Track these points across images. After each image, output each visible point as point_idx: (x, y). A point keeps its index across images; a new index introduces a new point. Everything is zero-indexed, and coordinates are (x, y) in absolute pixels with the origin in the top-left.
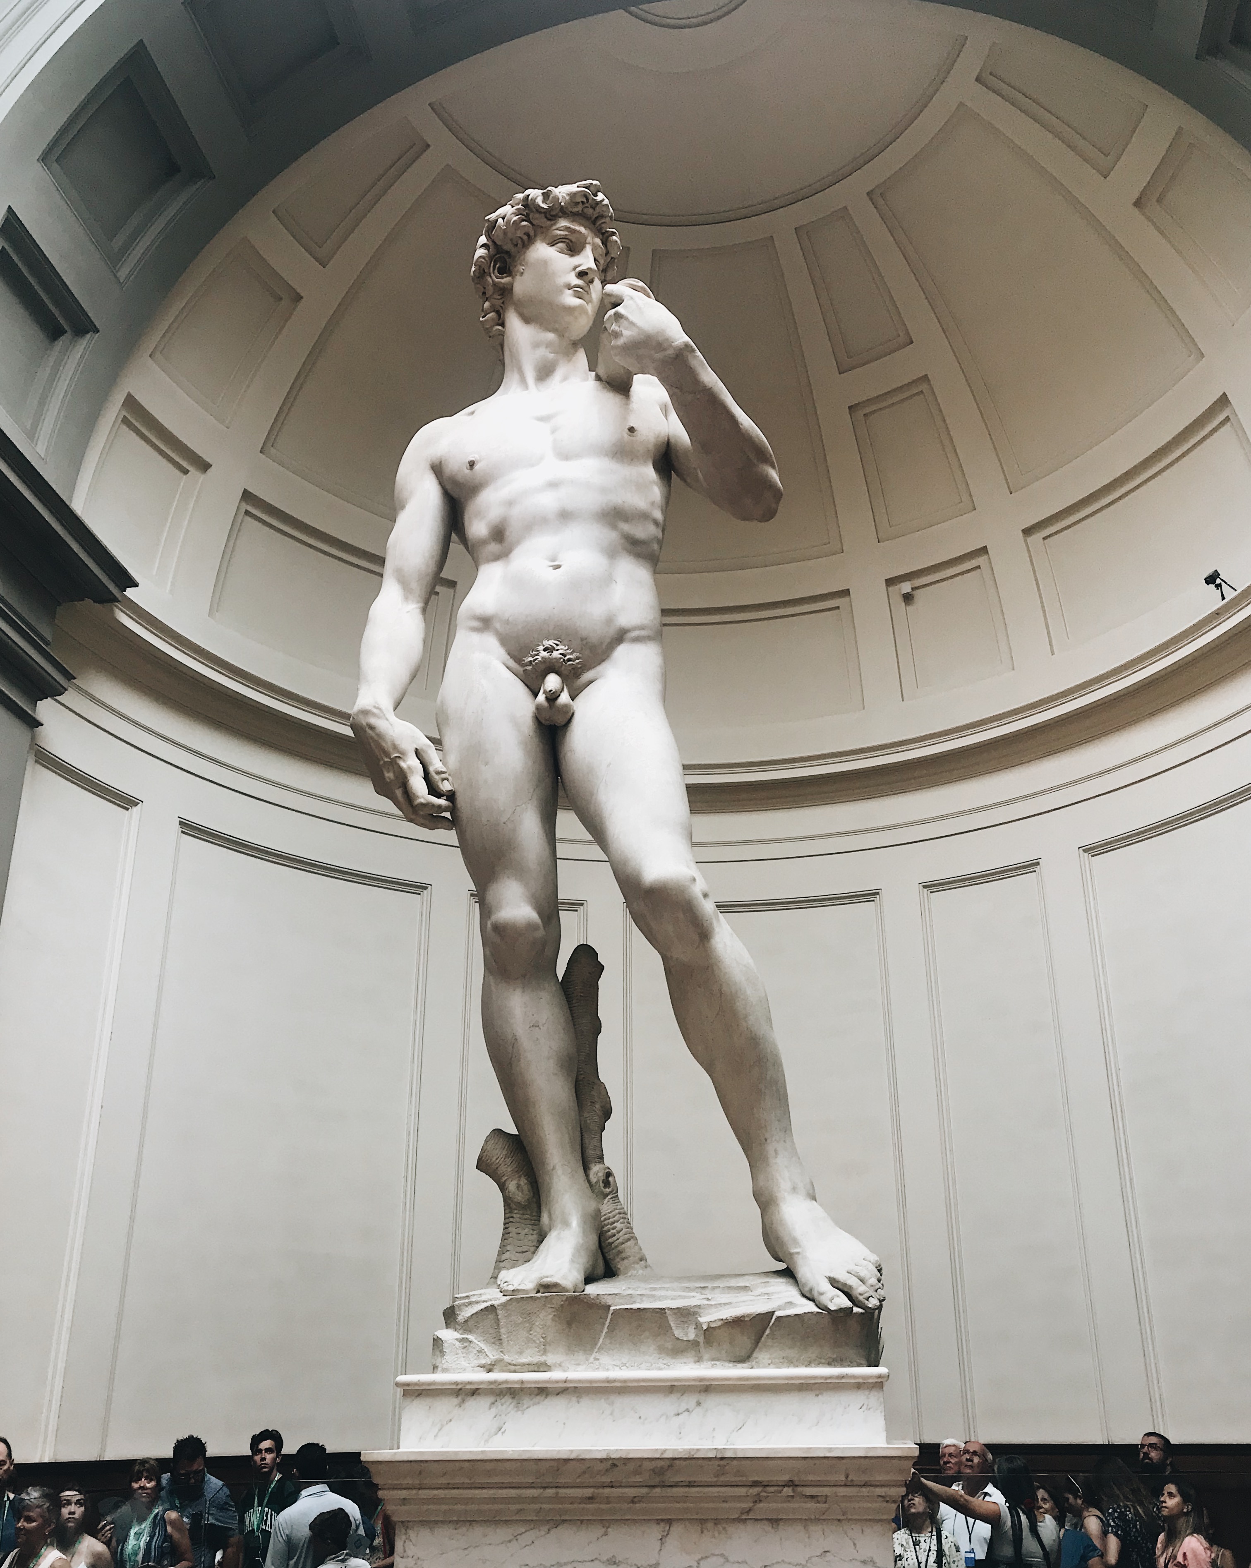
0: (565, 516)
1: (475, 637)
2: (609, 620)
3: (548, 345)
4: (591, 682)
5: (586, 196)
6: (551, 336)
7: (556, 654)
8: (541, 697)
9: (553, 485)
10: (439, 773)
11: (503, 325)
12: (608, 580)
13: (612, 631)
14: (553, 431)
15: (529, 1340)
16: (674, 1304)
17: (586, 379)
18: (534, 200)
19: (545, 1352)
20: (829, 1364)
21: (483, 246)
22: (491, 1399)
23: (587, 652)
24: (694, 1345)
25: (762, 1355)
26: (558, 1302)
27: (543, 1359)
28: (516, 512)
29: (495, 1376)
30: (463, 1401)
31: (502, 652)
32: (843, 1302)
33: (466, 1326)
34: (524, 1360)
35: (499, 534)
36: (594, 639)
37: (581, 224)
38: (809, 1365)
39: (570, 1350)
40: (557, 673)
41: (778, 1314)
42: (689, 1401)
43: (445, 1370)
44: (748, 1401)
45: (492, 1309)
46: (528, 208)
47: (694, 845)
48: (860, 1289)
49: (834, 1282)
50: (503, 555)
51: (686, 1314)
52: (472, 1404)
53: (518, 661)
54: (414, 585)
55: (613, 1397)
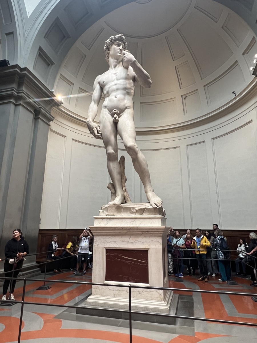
0: (117, 89)
1: (104, 109)
2: (124, 105)
3: (115, 62)
4: (121, 115)
5: (120, 36)
6: (116, 60)
7: (116, 111)
8: (114, 118)
9: (116, 84)
10: (99, 130)
11: (109, 59)
12: (124, 99)
13: (124, 107)
14: (116, 76)
15: (112, 211)
16: (132, 207)
17: (122, 67)
18: (112, 38)
19: (114, 213)
20: (154, 215)
21: (106, 46)
22: (106, 219)
23: (121, 111)
24: (135, 212)
25: (144, 214)
26: (116, 206)
27: (114, 214)
28: (110, 89)
29: (107, 216)
30: (102, 220)
31: (108, 111)
32: (156, 206)
33: (103, 210)
34: (111, 214)
35: (108, 93)
36: (122, 109)
37: (120, 41)
38: (151, 215)
39: (118, 213)
40: (116, 114)
41: (147, 208)
42: (134, 220)
43: (101, 215)
44: (142, 220)
45: (107, 207)
46: (111, 39)
47: (136, 140)
48: (158, 205)
49: (155, 204)
50: (108, 96)
51: (134, 208)
52: (104, 220)
53: (110, 112)
54: (96, 102)
55: (123, 219)
